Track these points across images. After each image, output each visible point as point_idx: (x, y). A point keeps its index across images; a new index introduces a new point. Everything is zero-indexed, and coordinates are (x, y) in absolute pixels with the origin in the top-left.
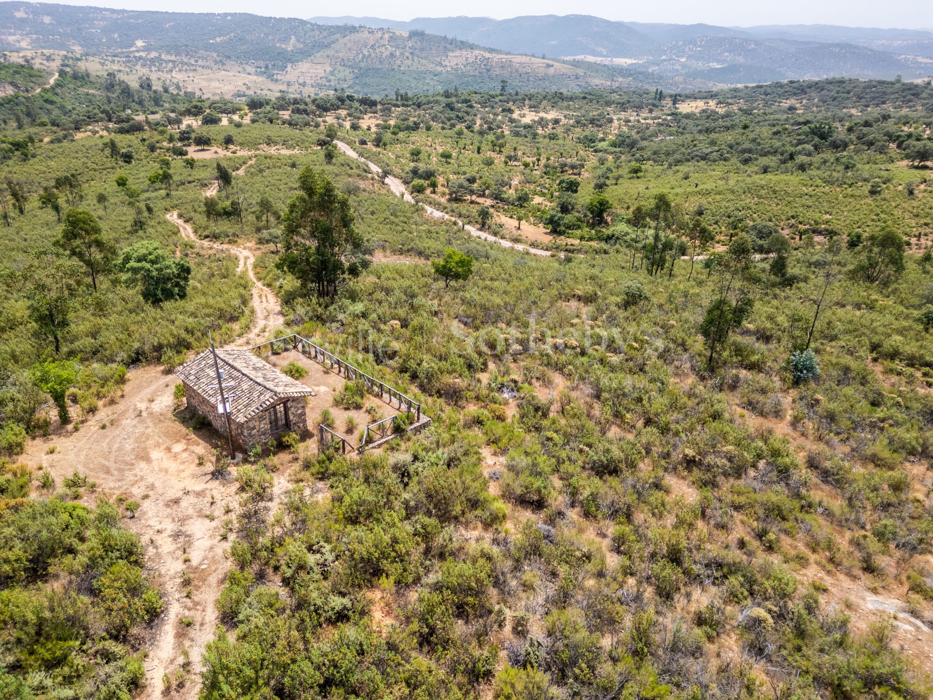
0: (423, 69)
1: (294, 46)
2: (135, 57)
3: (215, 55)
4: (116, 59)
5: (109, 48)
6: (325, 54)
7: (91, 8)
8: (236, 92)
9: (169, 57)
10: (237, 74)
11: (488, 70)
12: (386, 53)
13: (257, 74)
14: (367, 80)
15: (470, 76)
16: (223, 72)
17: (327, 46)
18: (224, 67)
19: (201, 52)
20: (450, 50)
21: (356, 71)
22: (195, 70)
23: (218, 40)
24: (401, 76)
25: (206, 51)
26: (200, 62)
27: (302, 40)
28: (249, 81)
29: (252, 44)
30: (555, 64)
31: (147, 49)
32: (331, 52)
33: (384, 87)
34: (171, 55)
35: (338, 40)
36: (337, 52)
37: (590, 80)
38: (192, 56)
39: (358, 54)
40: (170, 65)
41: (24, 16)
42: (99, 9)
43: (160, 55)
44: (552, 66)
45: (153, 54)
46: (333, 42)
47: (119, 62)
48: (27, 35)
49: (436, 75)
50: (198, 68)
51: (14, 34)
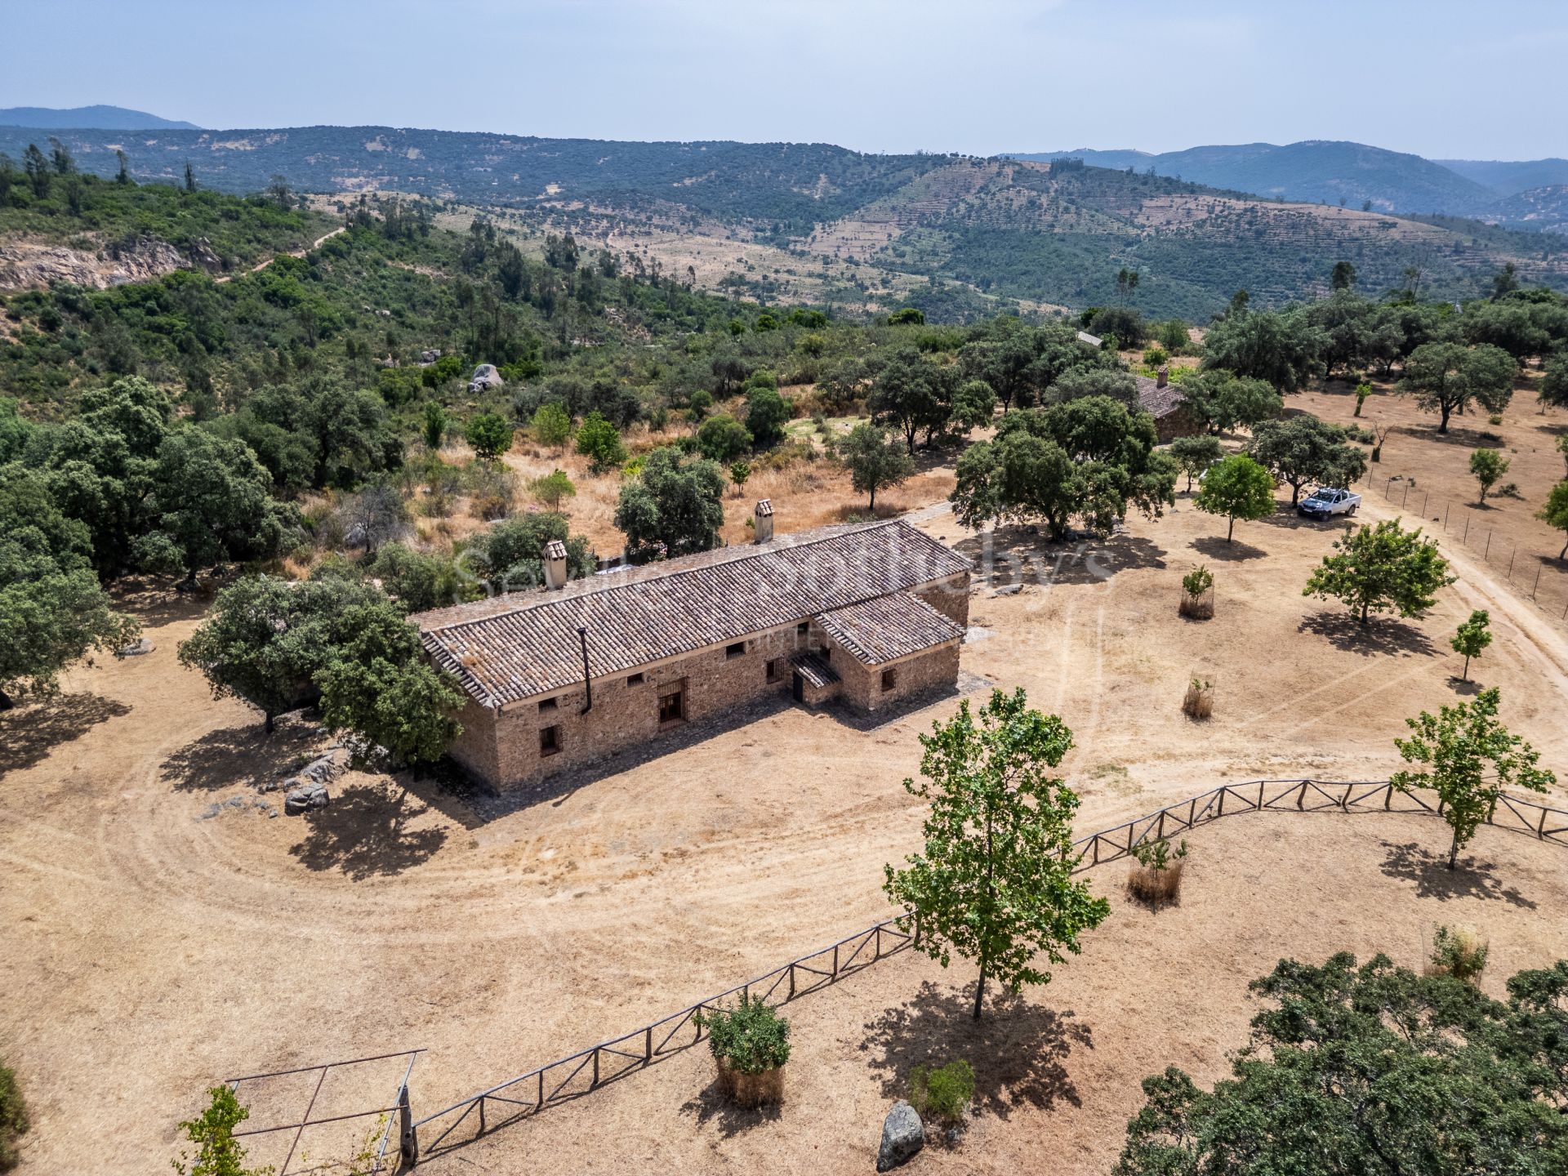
0: (1100, 231)
1: (826, 192)
2: (543, 208)
3: (683, 207)
4: (509, 211)
5: (500, 195)
6: (889, 205)
7: (483, 134)
8: (726, 274)
9: (601, 211)
10: (724, 241)
11: (1259, 234)
12: (1020, 201)
13: (756, 240)
14: (982, 253)
15: (1216, 244)
16: (699, 238)
17: (892, 190)
18: (699, 229)
19: (658, 201)
20: (1145, 196)
21: (957, 235)
22: (649, 234)
23: (687, 182)
24: (1058, 245)
25: (668, 200)
26: (656, 220)
27: (839, 181)
28: (748, 255)
29: (748, 189)
30: (1400, 221)
31: (565, 197)
32: (898, 201)
33: (1021, 267)
34: (606, 207)
35: (910, 179)
36: (912, 200)
37: (1491, 257)
38: (642, 210)
39: (956, 204)
40: (605, 223)
41: (381, 148)
42: (495, 136)
43: (587, 207)
44: (1394, 225)
45: (575, 205)
46: (902, 183)
47: (513, 216)
48: (376, 175)
49: (1129, 244)
50: (653, 230)
51: (356, 176)
